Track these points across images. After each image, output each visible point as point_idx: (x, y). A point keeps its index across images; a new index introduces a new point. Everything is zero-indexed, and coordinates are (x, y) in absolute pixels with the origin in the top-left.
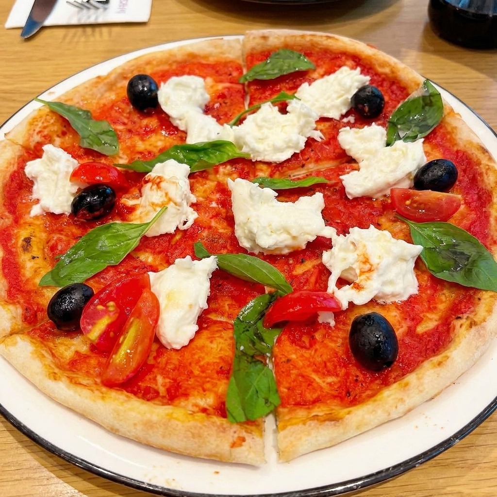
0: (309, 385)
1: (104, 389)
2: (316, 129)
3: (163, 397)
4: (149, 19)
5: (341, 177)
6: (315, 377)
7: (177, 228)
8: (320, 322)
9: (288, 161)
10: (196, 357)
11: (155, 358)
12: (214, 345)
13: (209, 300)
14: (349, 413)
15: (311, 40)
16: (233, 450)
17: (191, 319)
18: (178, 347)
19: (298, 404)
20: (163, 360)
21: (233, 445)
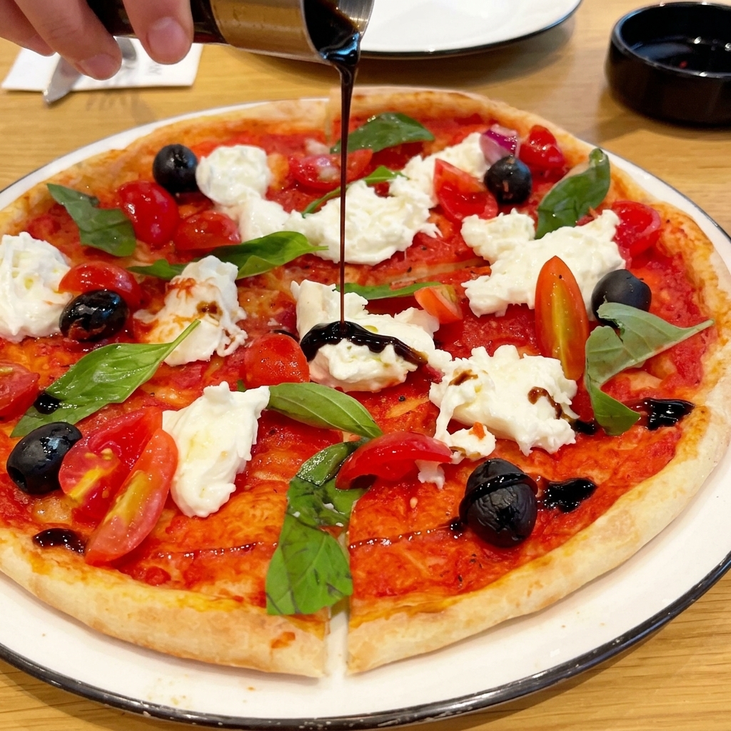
0: (400, 567)
1: (87, 568)
2: (429, 220)
3: (177, 582)
4: (195, 82)
5: (463, 285)
6: (409, 556)
7: (215, 352)
8: (422, 480)
9: (386, 262)
10: (230, 527)
11: (168, 530)
12: (258, 513)
13: (255, 450)
14: (455, 603)
15: (427, 99)
16: (275, 651)
17: (224, 474)
18: (203, 514)
19: (382, 595)
20: (179, 533)
21: (276, 644)
